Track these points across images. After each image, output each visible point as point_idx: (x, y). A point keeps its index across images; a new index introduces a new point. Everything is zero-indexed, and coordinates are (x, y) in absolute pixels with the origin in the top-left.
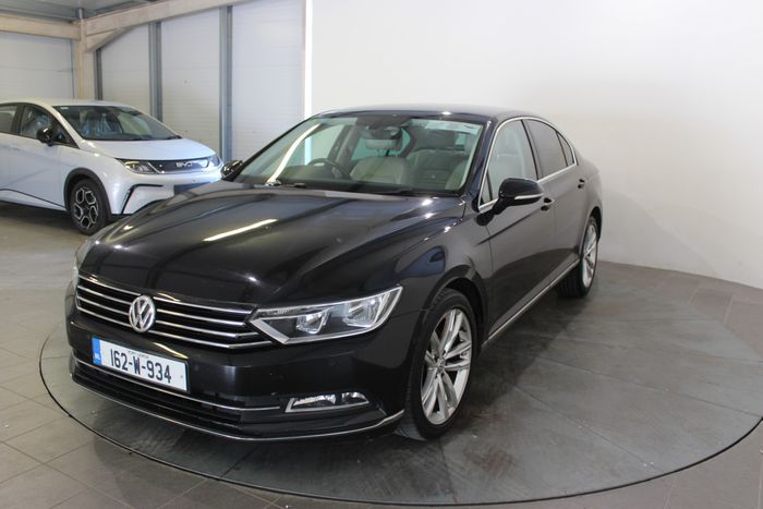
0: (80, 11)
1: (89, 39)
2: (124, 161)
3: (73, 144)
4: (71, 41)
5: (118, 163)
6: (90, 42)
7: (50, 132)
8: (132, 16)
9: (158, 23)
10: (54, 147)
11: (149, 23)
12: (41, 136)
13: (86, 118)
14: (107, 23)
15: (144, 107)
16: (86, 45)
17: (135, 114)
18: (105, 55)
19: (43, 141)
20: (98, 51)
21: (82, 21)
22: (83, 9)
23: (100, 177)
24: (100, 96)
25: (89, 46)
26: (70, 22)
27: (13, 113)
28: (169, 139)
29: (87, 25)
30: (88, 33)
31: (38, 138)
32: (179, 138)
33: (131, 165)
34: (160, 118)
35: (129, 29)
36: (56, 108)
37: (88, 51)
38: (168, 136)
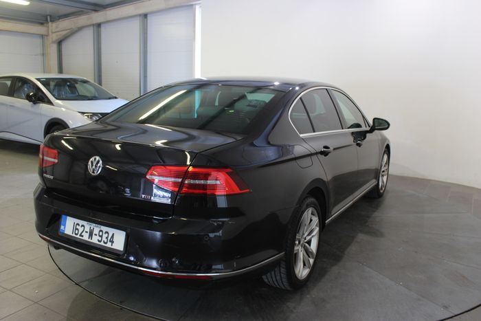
0: (49, 17)
1: (54, 35)
2: (83, 113)
3: (50, 103)
4: (42, 36)
5: (79, 114)
6: (55, 37)
7: (34, 95)
8: (82, 20)
9: (99, 25)
10: (37, 105)
11: (93, 25)
12: (29, 98)
13: (55, 86)
14: (65, 24)
15: (91, 79)
16: (52, 39)
17: (85, 82)
18: (64, 45)
19: (30, 101)
20: (60, 43)
21: (50, 24)
22: (50, 16)
23: (68, 123)
24: (61, 71)
25: (54, 39)
26: (42, 24)
27: (9, 83)
28: (110, 99)
29: (53, 26)
30: (54, 31)
31: (27, 99)
32: (116, 98)
33: (88, 116)
34: (101, 84)
35: (80, 29)
36: (38, 79)
37: (53, 42)
38: (108, 97)
